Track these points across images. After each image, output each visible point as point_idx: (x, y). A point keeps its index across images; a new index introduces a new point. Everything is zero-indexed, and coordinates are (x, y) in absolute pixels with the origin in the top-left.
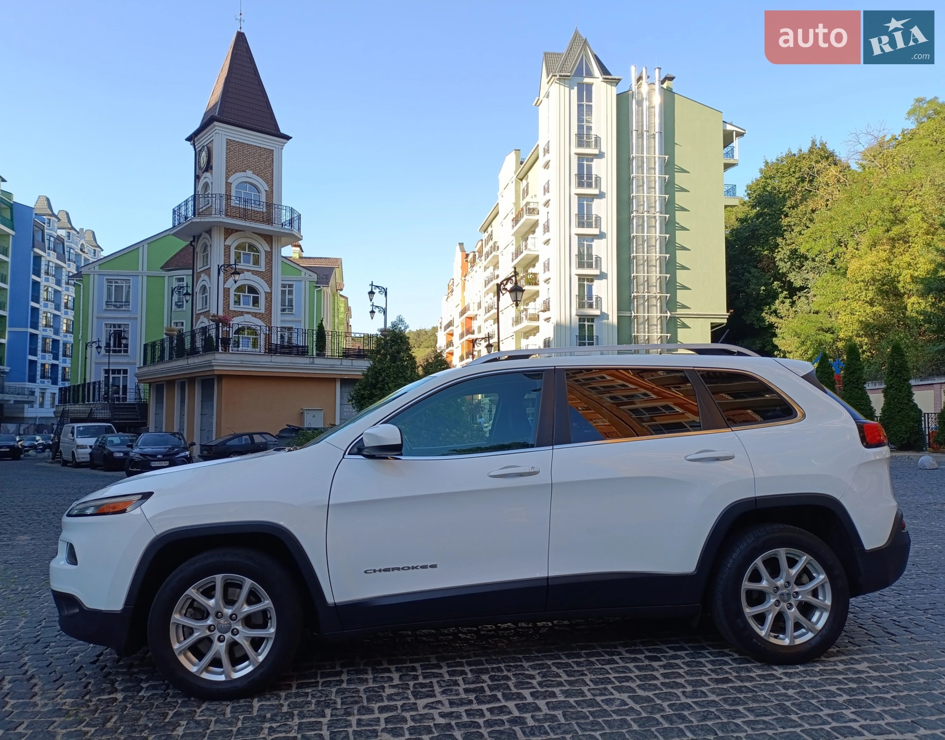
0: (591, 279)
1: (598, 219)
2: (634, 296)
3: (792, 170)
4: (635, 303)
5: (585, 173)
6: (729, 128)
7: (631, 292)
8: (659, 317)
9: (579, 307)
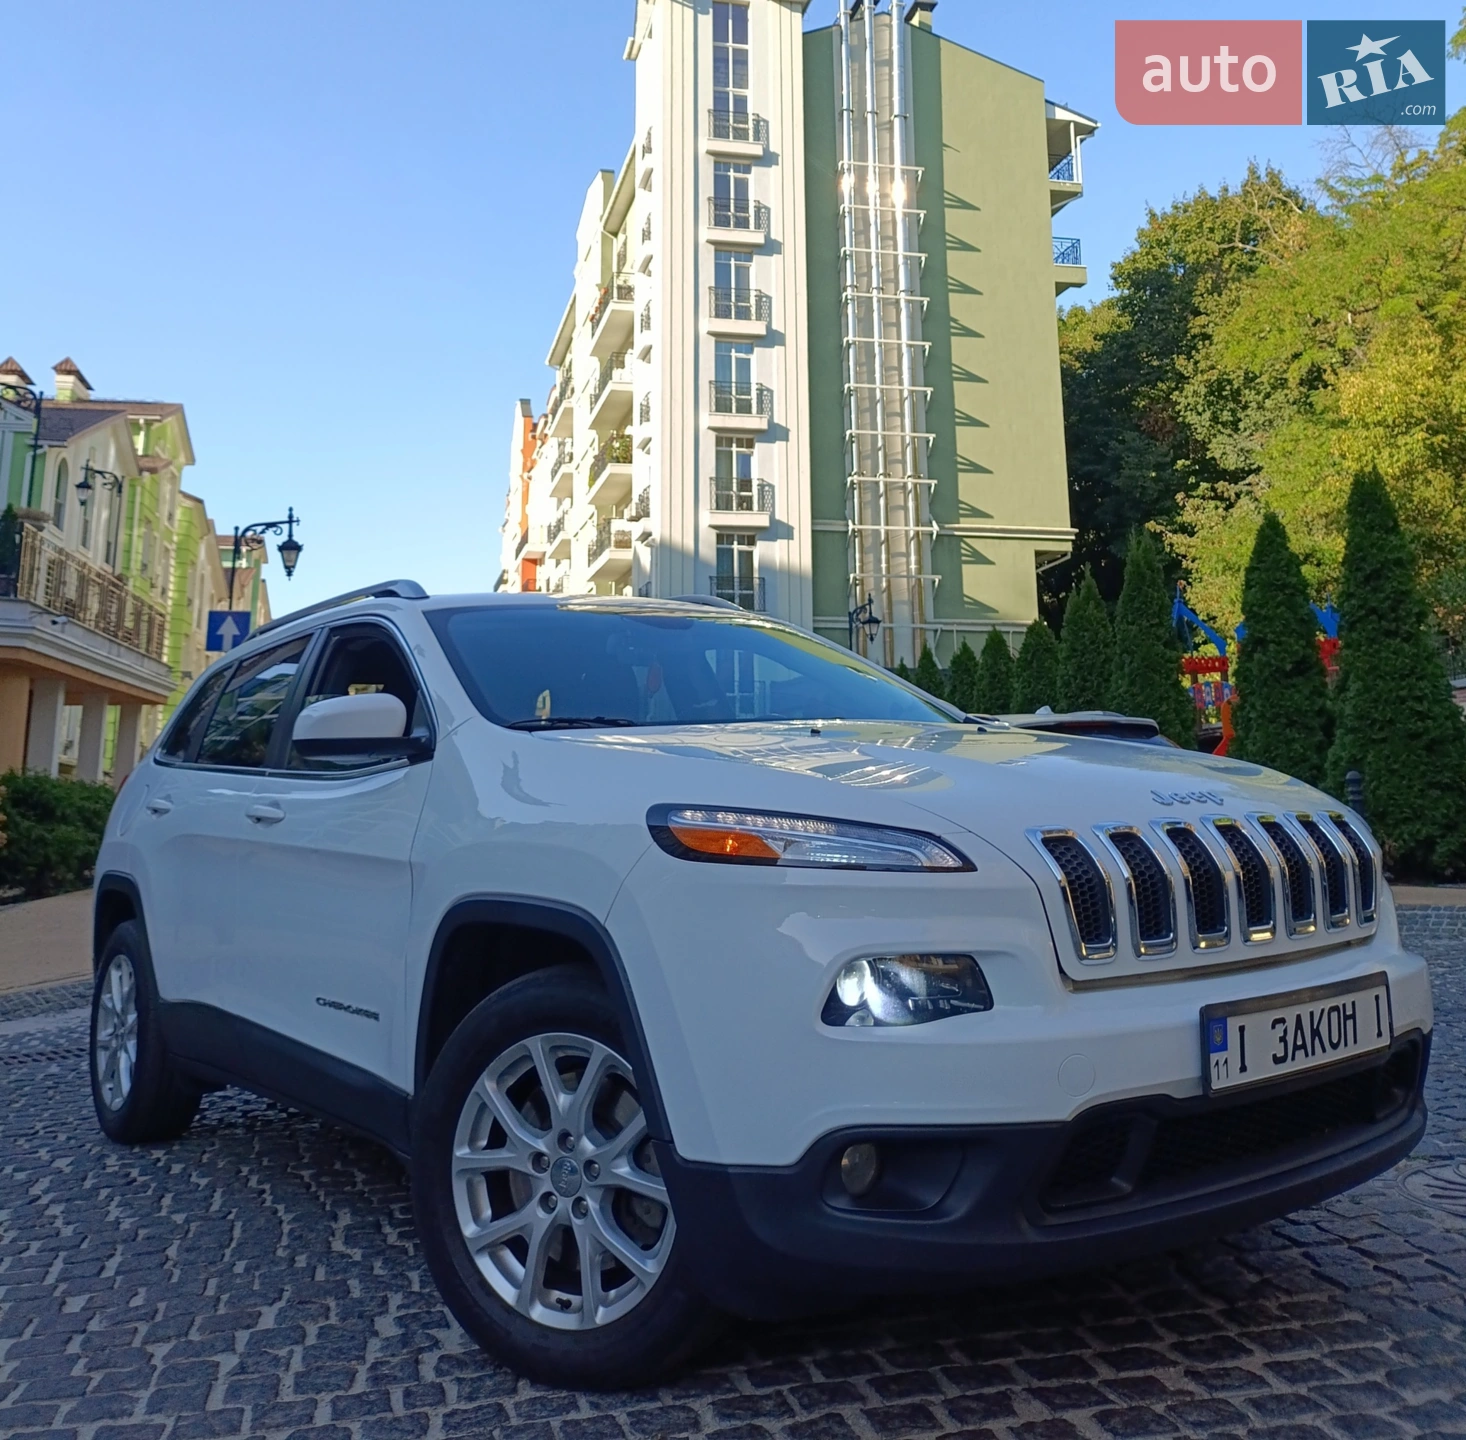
0: (748, 438)
1: (763, 300)
2: (852, 483)
3: (1207, 225)
4: (856, 500)
5: (732, 196)
6: (1061, 115)
7: (845, 474)
8: (912, 534)
9: (718, 508)
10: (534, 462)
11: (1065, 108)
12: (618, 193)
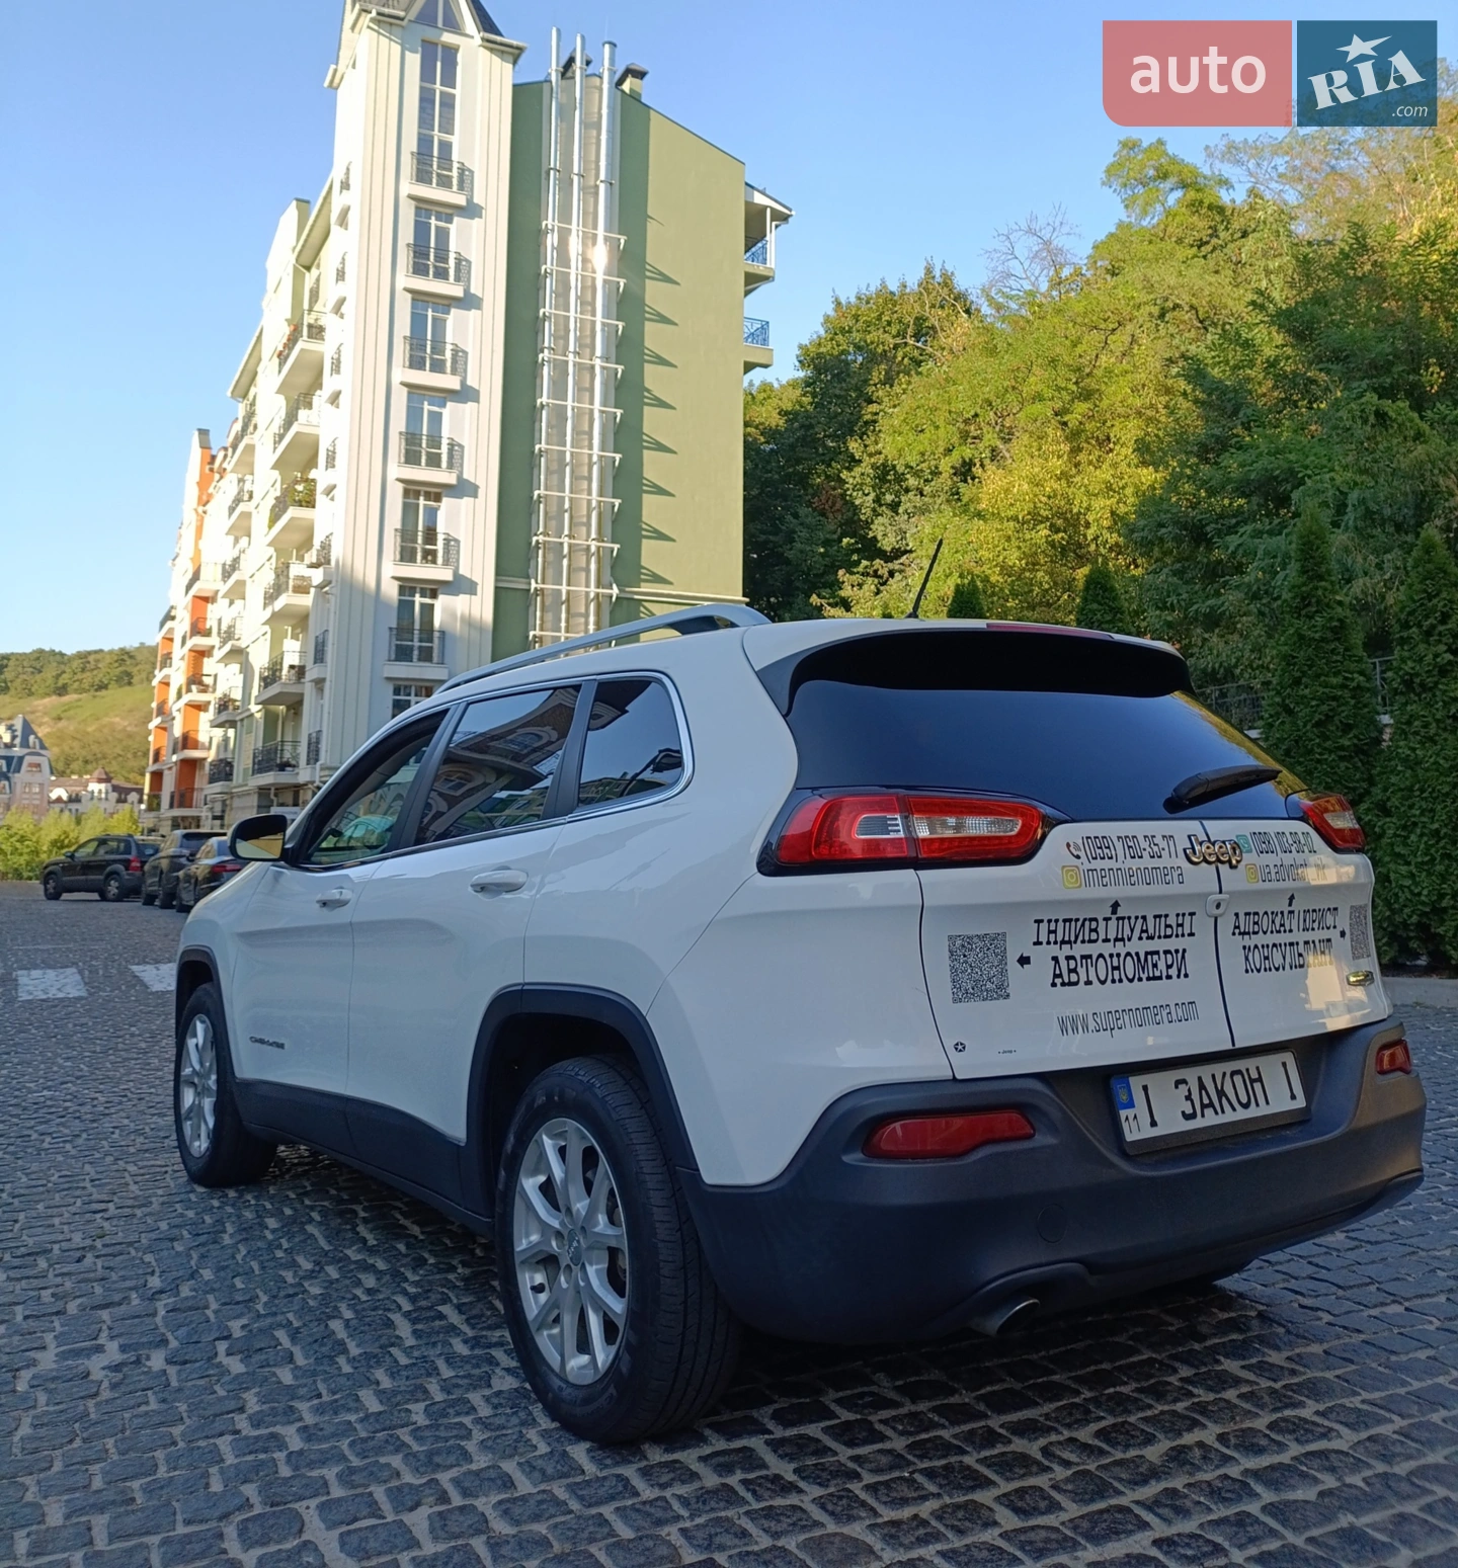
0: (436, 493)
1: (459, 355)
2: (537, 542)
3: (885, 318)
4: (540, 560)
5: (432, 244)
6: (759, 199)
7: (530, 534)
8: (592, 595)
9: (402, 560)
10: (210, 496)
11: (763, 193)
12: (313, 226)
